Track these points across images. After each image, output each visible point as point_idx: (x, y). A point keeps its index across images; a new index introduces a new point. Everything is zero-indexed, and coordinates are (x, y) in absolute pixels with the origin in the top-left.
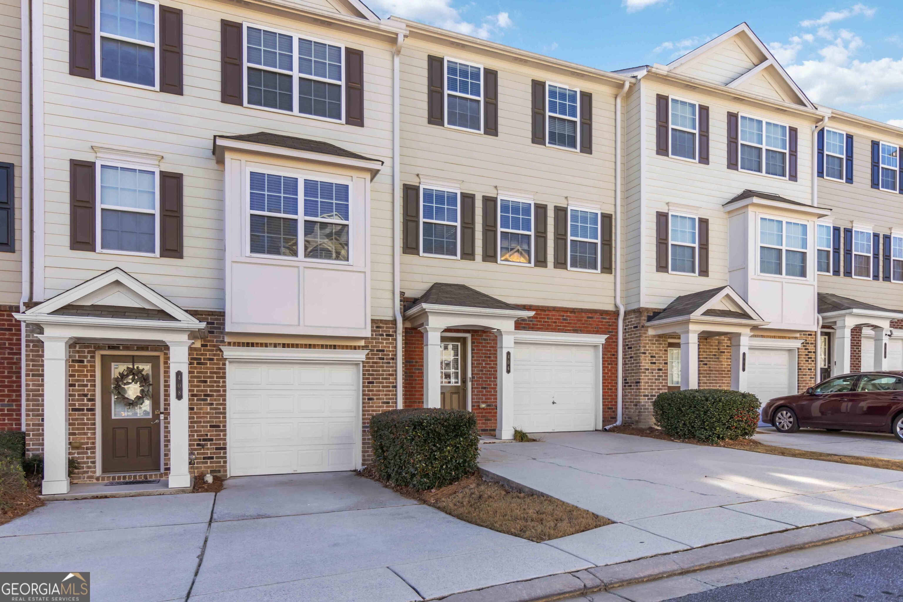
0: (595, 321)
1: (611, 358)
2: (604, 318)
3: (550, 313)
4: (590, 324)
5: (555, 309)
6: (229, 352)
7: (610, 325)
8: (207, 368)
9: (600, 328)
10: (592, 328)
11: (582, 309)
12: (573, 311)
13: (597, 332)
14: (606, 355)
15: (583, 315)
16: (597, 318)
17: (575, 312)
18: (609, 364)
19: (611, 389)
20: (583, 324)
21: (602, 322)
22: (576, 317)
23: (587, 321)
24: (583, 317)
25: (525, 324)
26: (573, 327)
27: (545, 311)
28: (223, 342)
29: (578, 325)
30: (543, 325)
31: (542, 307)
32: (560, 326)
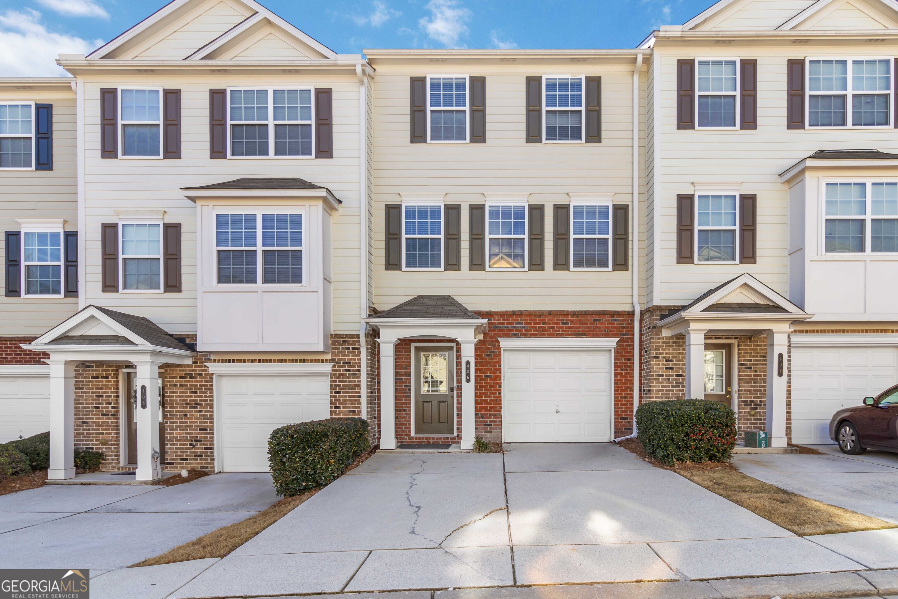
0: (605, 324)
1: (626, 363)
2: (616, 320)
3: (546, 318)
4: (597, 327)
5: (550, 313)
7: (624, 327)
9: (611, 331)
10: (599, 331)
11: (585, 312)
12: (574, 314)
13: (607, 335)
14: (619, 360)
15: (588, 317)
16: (606, 320)
17: (577, 316)
18: (623, 370)
19: (625, 398)
20: (588, 327)
21: (613, 324)
22: (580, 320)
23: (593, 324)
24: (588, 320)
25: (516, 331)
26: (575, 331)
27: (540, 316)
28: (209, 359)
29: (581, 329)
30: (537, 331)
31: (536, 312)
32: (559, 331)
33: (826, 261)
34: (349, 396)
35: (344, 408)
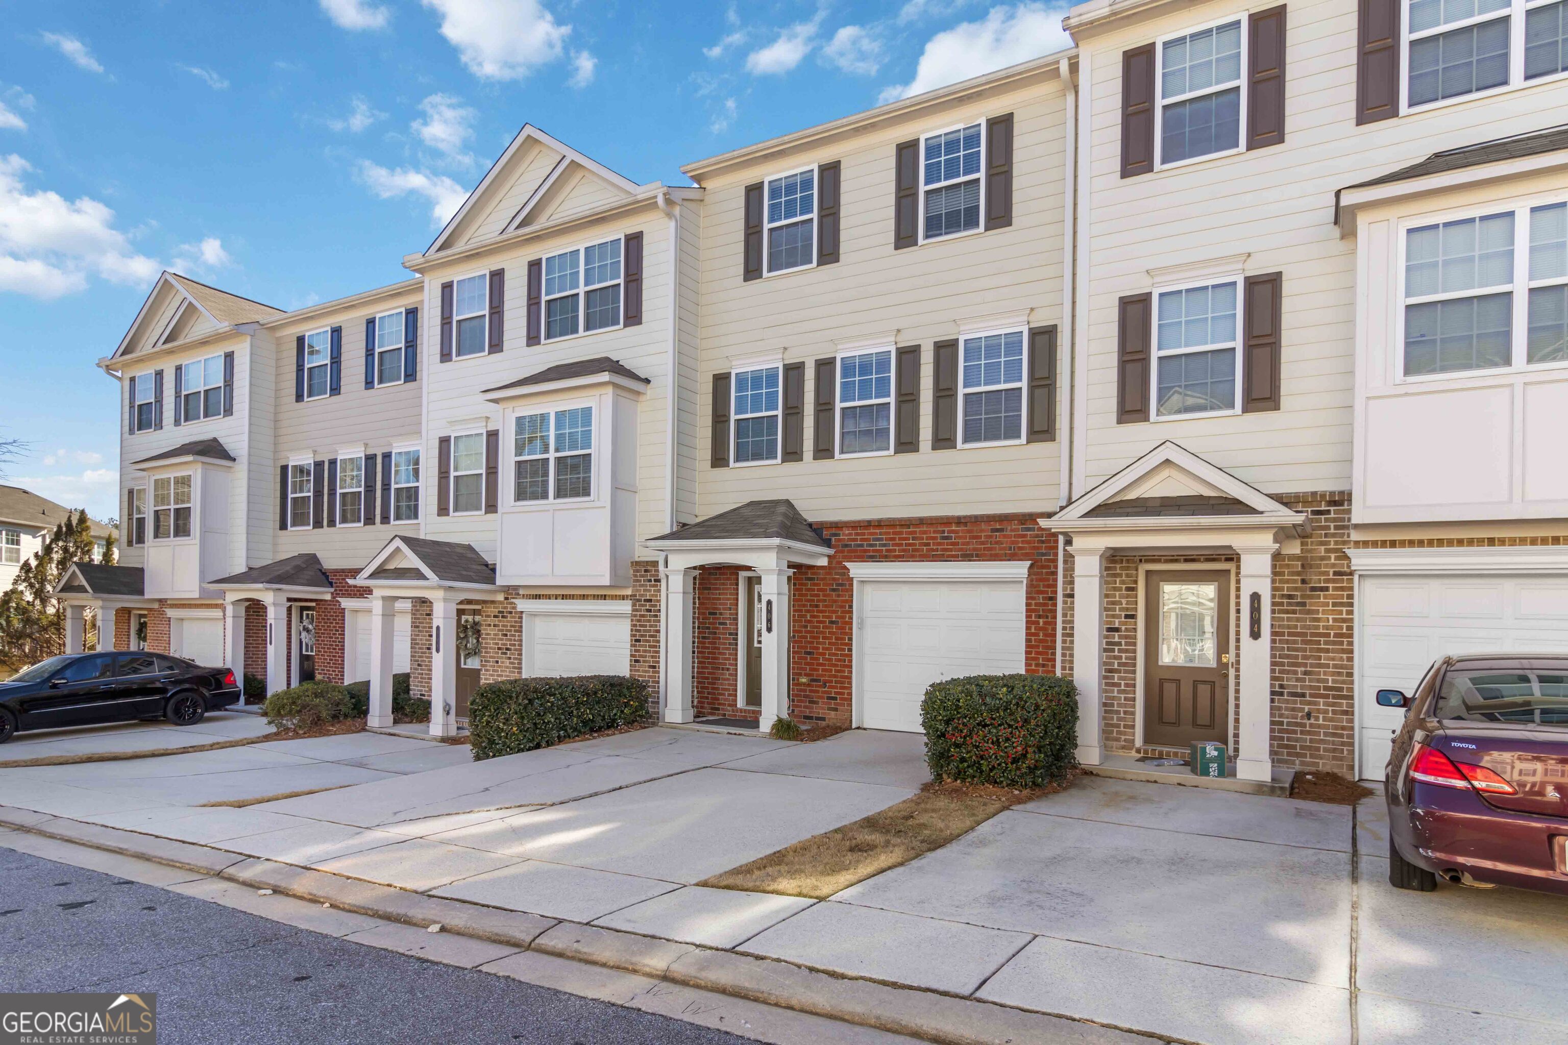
0: (1009, 536)
1: (1045, 605)
2: (1029, 529)
3: (918, 530)
4: (996, 543)
5: (921, 521)
6: (522, 605)
7: (1043, 542)
8: (508, 622)
9: (1020, 548)
10: (1001, 549)
11: (976, 517)
12: (960, 521)
13: (1012, 556)
14: (1033, 598)
15: (983, 526)
16: (1012, 530)
17: (965, 524)
18: (1040, 617)
19: (1043, 666)
20: (983, 543)
21: (1025, 536)
22: (969, 531)
23: (991, 537)
24: (982, 531)
25: (874, 551)
26: (961, 550)
27: (908, 526)
28: (518, 594)
29: (971, 547)
30: (904, 550)
31: (900, 520)
32: (937, 550)
33: (1406, 394)
34: (650, 646)
35: (644, 661)
